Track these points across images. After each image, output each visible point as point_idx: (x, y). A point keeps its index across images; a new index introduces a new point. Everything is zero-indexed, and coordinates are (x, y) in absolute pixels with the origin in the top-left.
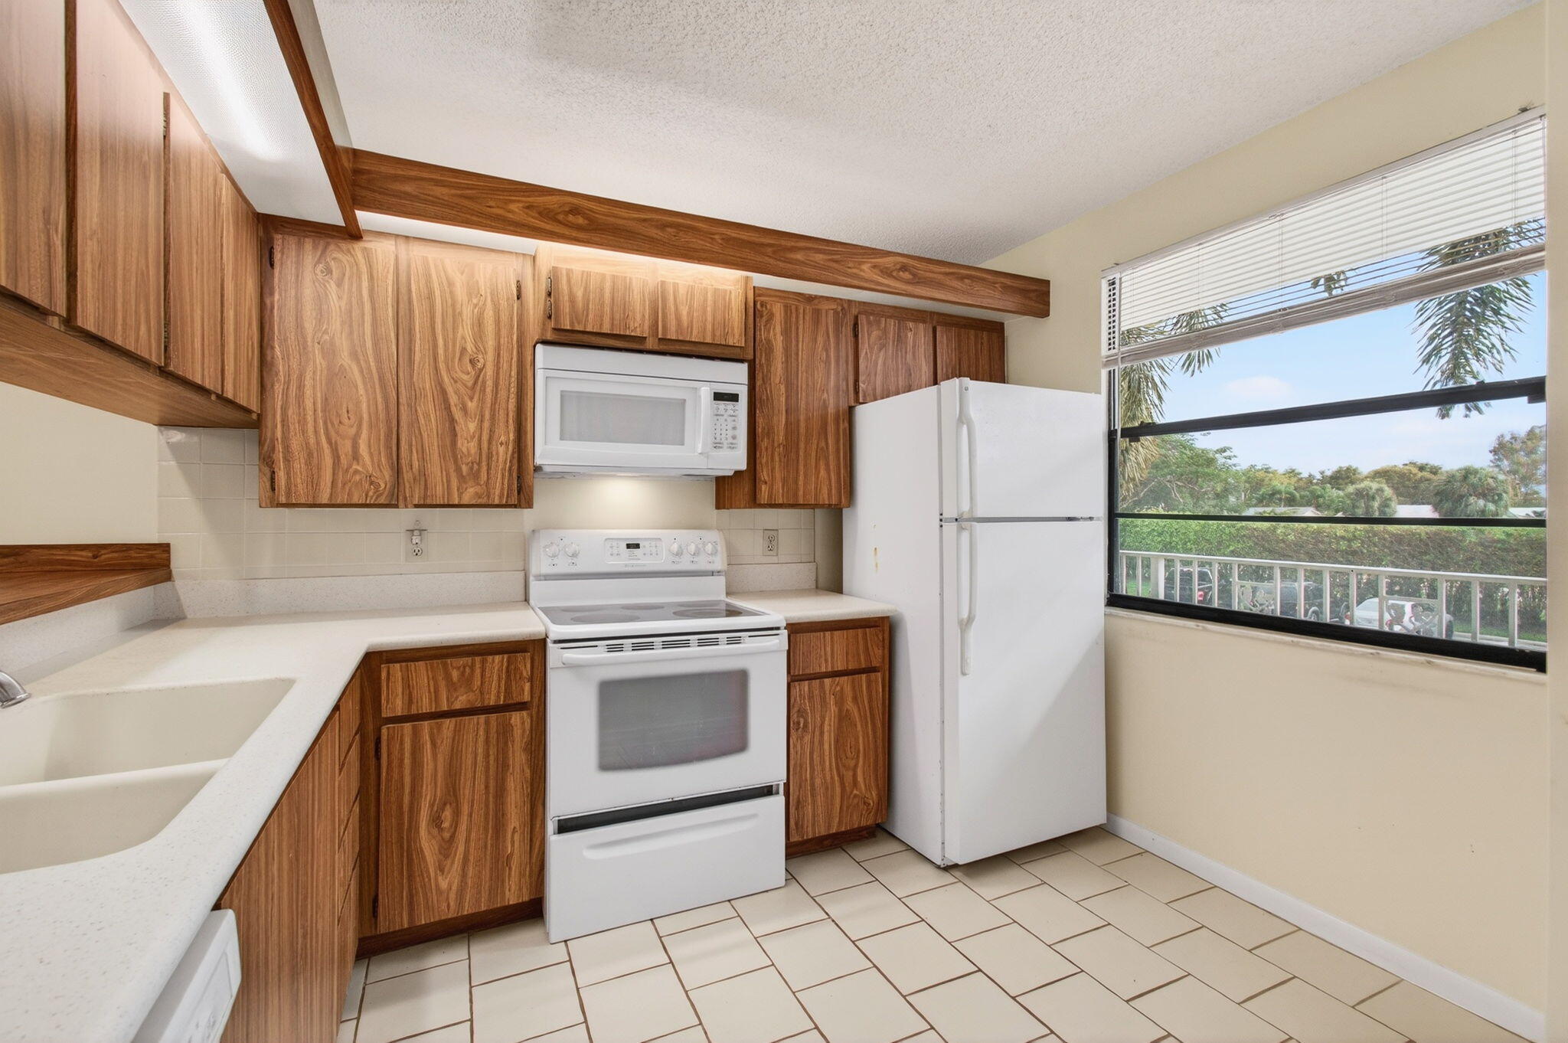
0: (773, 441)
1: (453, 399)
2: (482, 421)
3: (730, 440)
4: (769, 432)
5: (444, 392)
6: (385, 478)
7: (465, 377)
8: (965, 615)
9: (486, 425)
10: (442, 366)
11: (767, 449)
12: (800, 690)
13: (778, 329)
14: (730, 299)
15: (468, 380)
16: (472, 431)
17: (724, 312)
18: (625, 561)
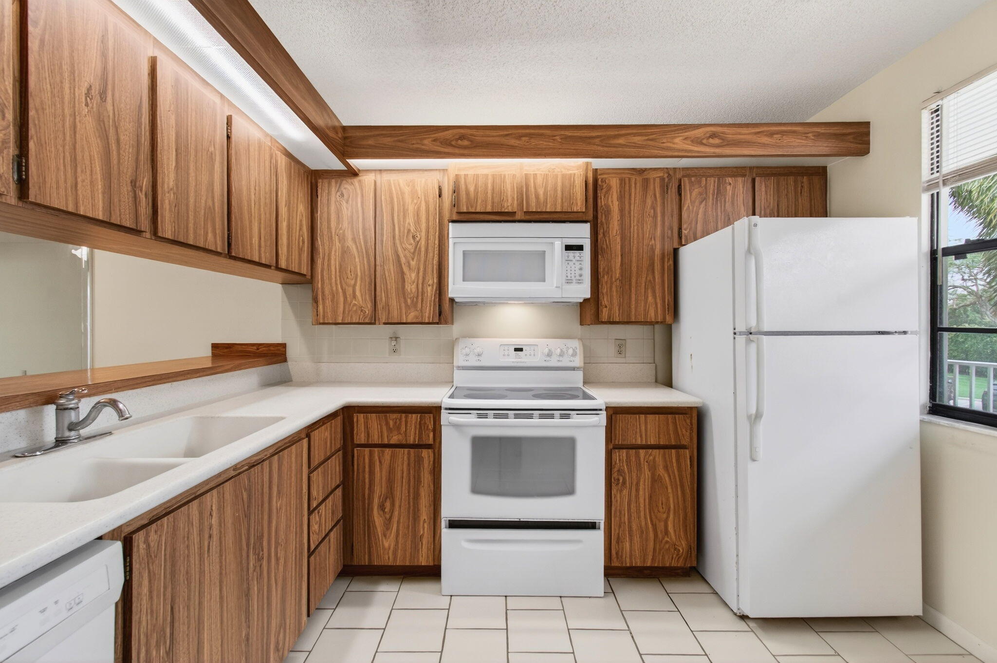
0: (611, 277)
1: (403, 260)
2: (418, 273)
3: (578, 277)
4: (609, 271)
5: (398, 256)
6: (368, 307)
7: (409, 247)
8: (753, 411)
9: (421, 274)
10: (397, 242)
11: (606, 282)
12: (619, 456)
13: (615, 196)
14: (574, 181)
15: (411, 248)
16: (413, 278)
17: (570, 189)
18: (513, 359)
